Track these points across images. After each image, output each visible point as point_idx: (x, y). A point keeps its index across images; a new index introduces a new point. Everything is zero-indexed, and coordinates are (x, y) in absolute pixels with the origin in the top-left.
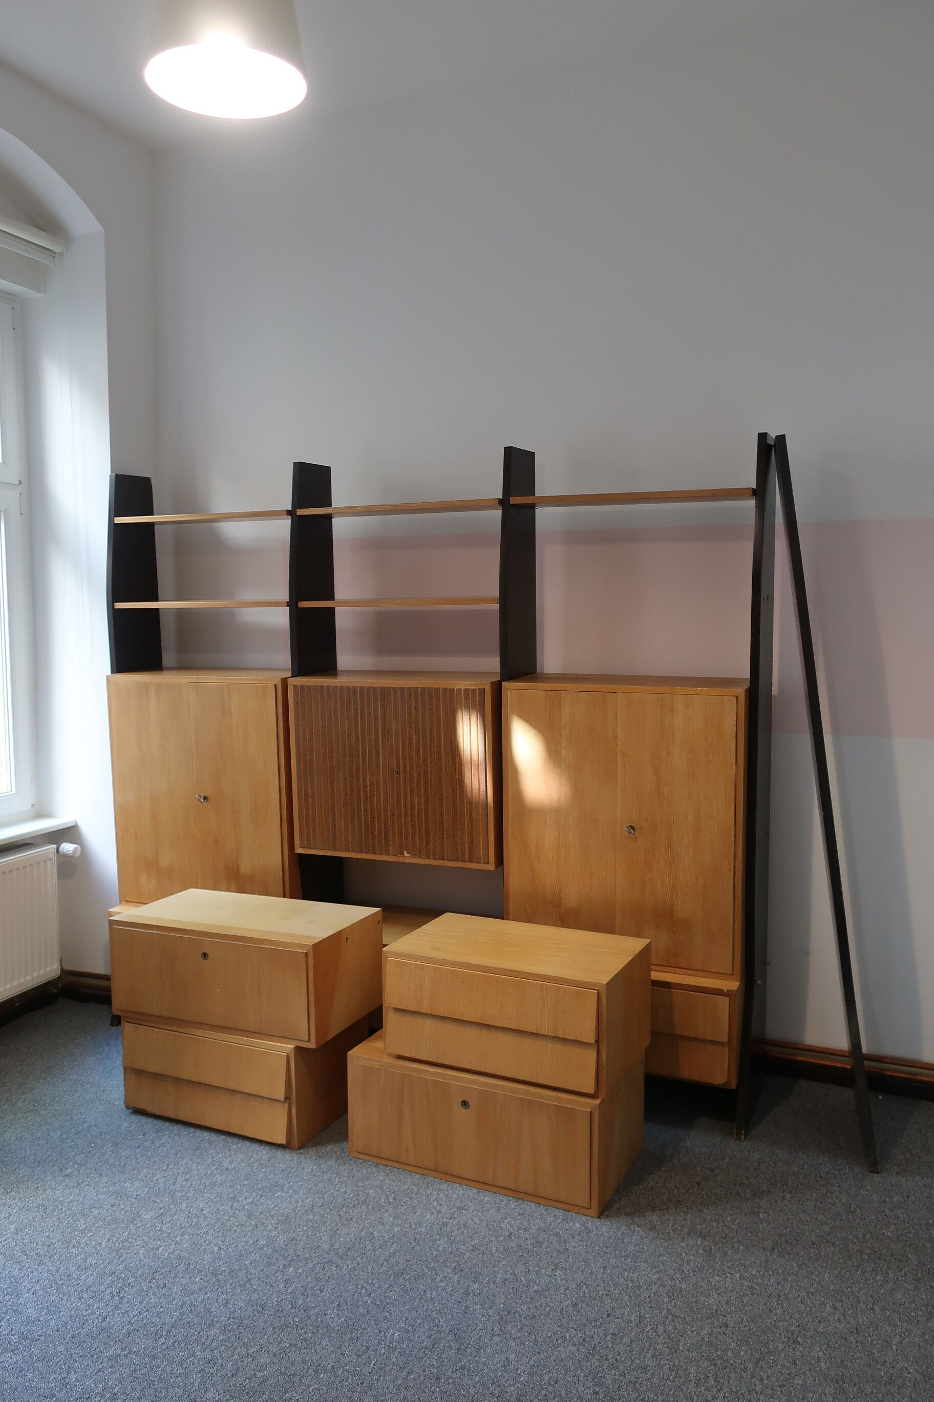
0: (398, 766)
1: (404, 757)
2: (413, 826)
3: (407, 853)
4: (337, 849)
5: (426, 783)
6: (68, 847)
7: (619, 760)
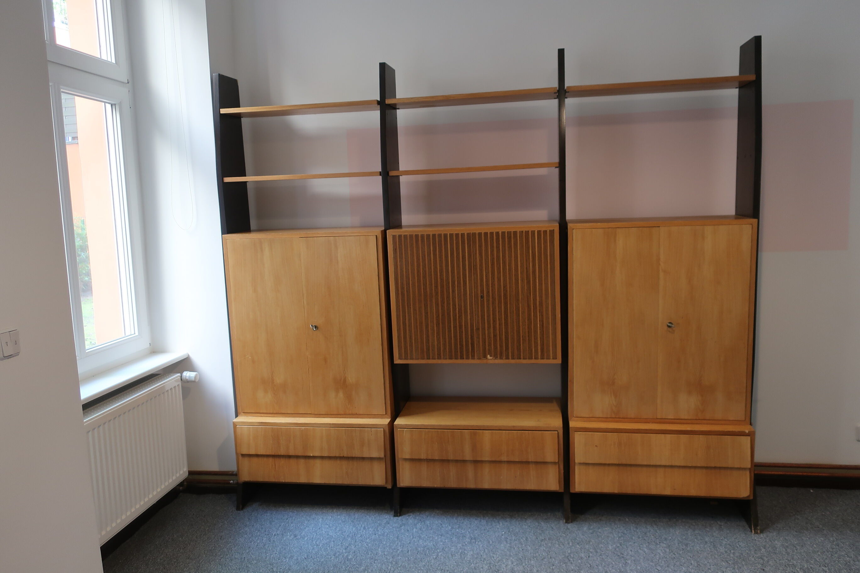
0: (482, 291)
1: (487, 285)
2: (495, 336)
3: (490, 356)
4: (431, 358)
5: (506, 304)
6: (188, 375)
7: (661, 275)
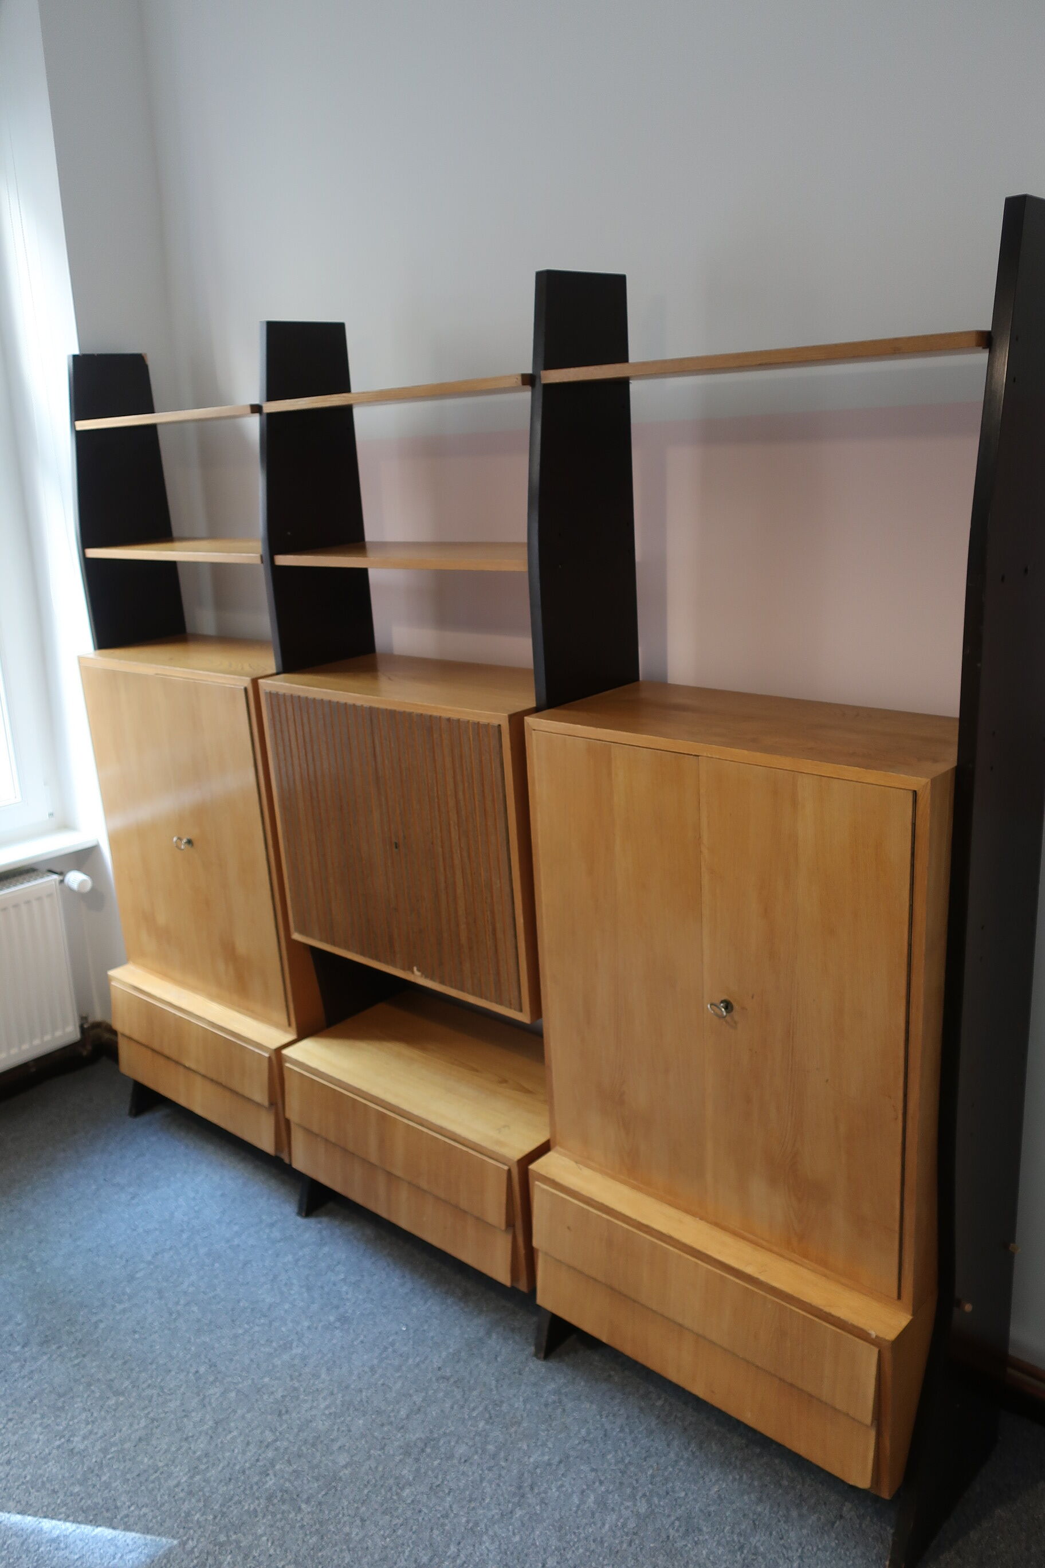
1: (403, 823)
3: (419, 970)
4: (339, 945)
5: (433, 868)
6: (75, 879)
7: (706, 880)
